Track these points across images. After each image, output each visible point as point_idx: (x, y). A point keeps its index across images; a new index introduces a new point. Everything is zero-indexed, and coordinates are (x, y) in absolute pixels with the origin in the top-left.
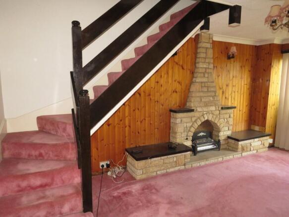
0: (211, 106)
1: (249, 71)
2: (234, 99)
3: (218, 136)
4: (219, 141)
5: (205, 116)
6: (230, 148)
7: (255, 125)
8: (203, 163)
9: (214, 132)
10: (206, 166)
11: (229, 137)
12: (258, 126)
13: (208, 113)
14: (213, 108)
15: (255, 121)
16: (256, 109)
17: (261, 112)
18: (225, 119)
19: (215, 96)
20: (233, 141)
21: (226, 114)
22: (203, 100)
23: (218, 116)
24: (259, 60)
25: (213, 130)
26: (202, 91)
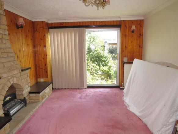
0: (13, 70)
1: (31, 39)
2: (26, 61)
3: (23, 95)
4: (25, 98)
5: (11, 80)
6: (32, 101)
7: (41, 78)
8: (20, 125)
9: (16, 92)
10: (24, 125)
11: (30, 93)
12: (43, 78)
13: (12, 77)
14: (15, 72)
15: (40, 75)
16: (39, 67)
17: (44, 69)
18: (25, 79)
19: (14, 60)
20: (34, 95)
21: (25, 74)
22: (6, 66)
23: (20, 78)
24: (36, 32)
25: (16, 91)
26: (3, 58)
